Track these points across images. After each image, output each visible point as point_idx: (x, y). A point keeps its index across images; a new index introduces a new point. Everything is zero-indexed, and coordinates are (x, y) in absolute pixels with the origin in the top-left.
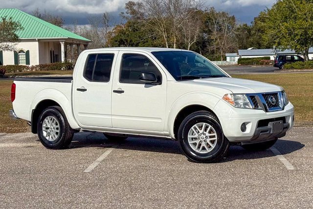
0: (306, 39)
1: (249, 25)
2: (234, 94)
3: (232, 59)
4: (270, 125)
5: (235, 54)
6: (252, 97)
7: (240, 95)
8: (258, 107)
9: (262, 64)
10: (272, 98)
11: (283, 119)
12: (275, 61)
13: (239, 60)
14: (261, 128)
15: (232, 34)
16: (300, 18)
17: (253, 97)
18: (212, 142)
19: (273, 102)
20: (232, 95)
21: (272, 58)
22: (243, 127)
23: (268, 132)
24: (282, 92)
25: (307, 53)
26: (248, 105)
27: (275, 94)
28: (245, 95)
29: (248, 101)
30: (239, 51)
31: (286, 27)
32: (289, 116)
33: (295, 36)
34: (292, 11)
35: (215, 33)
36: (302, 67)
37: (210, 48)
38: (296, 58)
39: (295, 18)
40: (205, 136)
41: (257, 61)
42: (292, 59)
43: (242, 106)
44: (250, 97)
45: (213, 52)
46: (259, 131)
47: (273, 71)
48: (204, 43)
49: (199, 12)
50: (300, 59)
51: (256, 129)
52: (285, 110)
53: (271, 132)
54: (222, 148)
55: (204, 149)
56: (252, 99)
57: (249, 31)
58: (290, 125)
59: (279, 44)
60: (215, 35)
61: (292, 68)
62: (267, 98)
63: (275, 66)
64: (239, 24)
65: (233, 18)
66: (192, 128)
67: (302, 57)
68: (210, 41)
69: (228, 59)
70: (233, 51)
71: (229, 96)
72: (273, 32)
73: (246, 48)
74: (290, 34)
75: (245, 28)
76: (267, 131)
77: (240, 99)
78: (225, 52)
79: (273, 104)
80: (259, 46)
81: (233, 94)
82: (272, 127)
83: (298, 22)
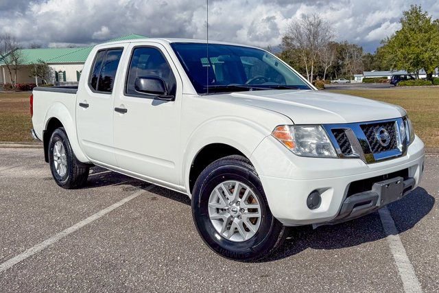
0: (418, 62)
1: (373, 54)
2: (297, 127)
3: (358, 79)
4: (376, 189)
5: (361, 75)
6: (337, 132)
7: (309, 129)
8: (350, 152)
9: (381, 82)
10: (382, 132)
11: (404, 173)
12: (391, 80)
13: (364, 79)
14: (356, 198)
15: (360, 60)
16: (413, 45)
17: (342, 131)
18: (254, 221)
19: (384, 141)
20: (293, 128)
21: (389, 78)
22: (314, 199)
23: (371, 204)
24: (404, 118)
25: (418, 74)
26: (328, 150)
27: (389, 124)
28: (320, 128)
29: (328, 141)
30: (364, 72)
31: (402, 53)
32: (416, 166)
33: (408, 60)
34: (408, 40)
35: (347, 59)
36: (413, 84)
37: (343, 71)
38: (408, 77)
39: (410, 45)
40: (238, 208)
41: (377, 80)
42: (405, 79)
43: (314, 152)
44: (333, 131)
45: (345, 74)
46: (349, 204)
47: (389, 87)
48: (338, 67)
49: (336, 44)
50: (412, 78)
51: (344, 200)
52: (408, 155)
53: (378, 204)
54: (270, 236)
55: (236, 232)
56: (336, 136)
57: (372, 58)
58: (417, 182)
59: (395, 66)
60: (347, 61)
61: (405, 85)
62: (372, 132)
63: (391, 83)
64: (365, 53)
65: (361, 48)
66: (216, 189)
67: (414, 77)
68: (343, 66)
69: (356, 79)
70: (360, 72)
71: (287, 130)
72: (391, 56)
73: (370, 71)
74: (405, 58)
75: (369, 56)
76: (369, 202)
77: (309, 136)
78: (353, 74)
79: (385, 145)
80: (380, 69)
81: (294, 125)
82: (379, 194)
83: (412, 48)
